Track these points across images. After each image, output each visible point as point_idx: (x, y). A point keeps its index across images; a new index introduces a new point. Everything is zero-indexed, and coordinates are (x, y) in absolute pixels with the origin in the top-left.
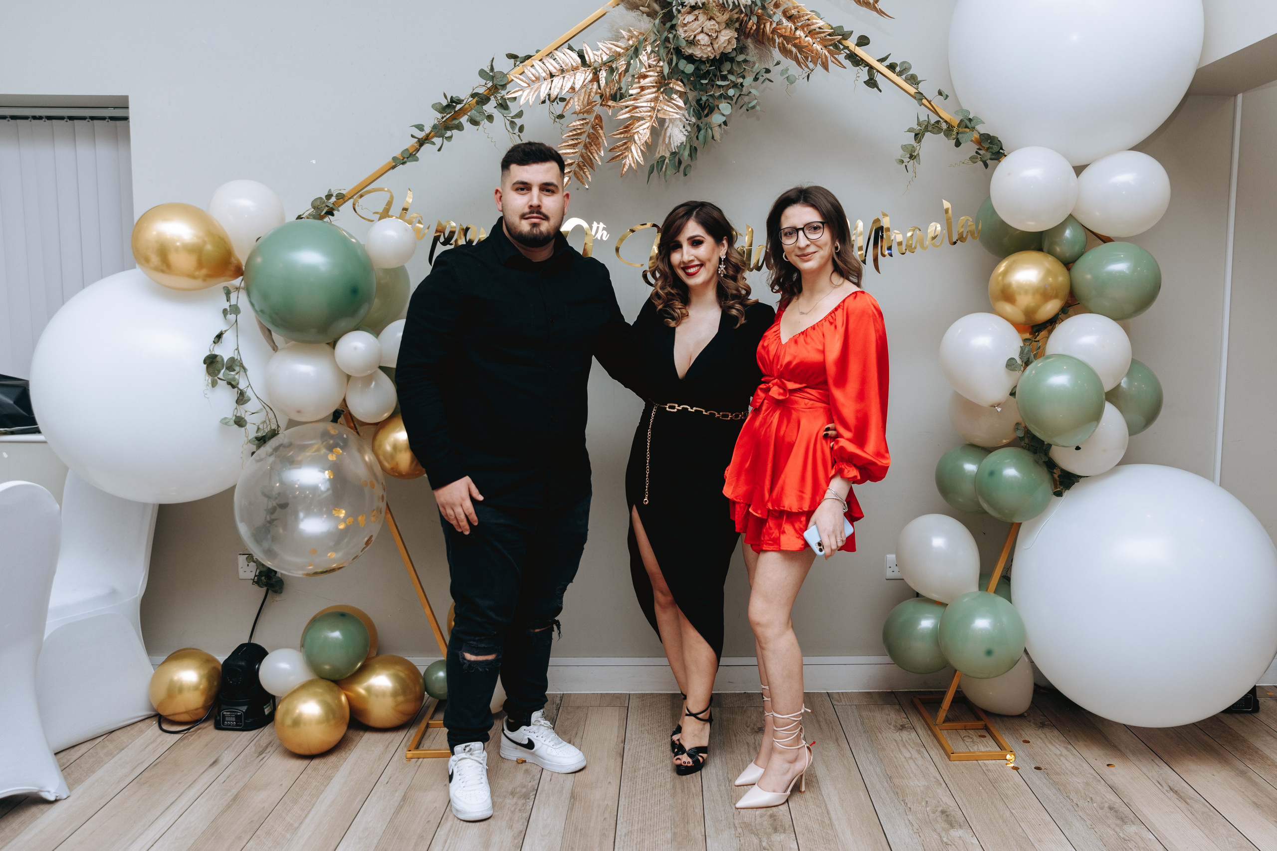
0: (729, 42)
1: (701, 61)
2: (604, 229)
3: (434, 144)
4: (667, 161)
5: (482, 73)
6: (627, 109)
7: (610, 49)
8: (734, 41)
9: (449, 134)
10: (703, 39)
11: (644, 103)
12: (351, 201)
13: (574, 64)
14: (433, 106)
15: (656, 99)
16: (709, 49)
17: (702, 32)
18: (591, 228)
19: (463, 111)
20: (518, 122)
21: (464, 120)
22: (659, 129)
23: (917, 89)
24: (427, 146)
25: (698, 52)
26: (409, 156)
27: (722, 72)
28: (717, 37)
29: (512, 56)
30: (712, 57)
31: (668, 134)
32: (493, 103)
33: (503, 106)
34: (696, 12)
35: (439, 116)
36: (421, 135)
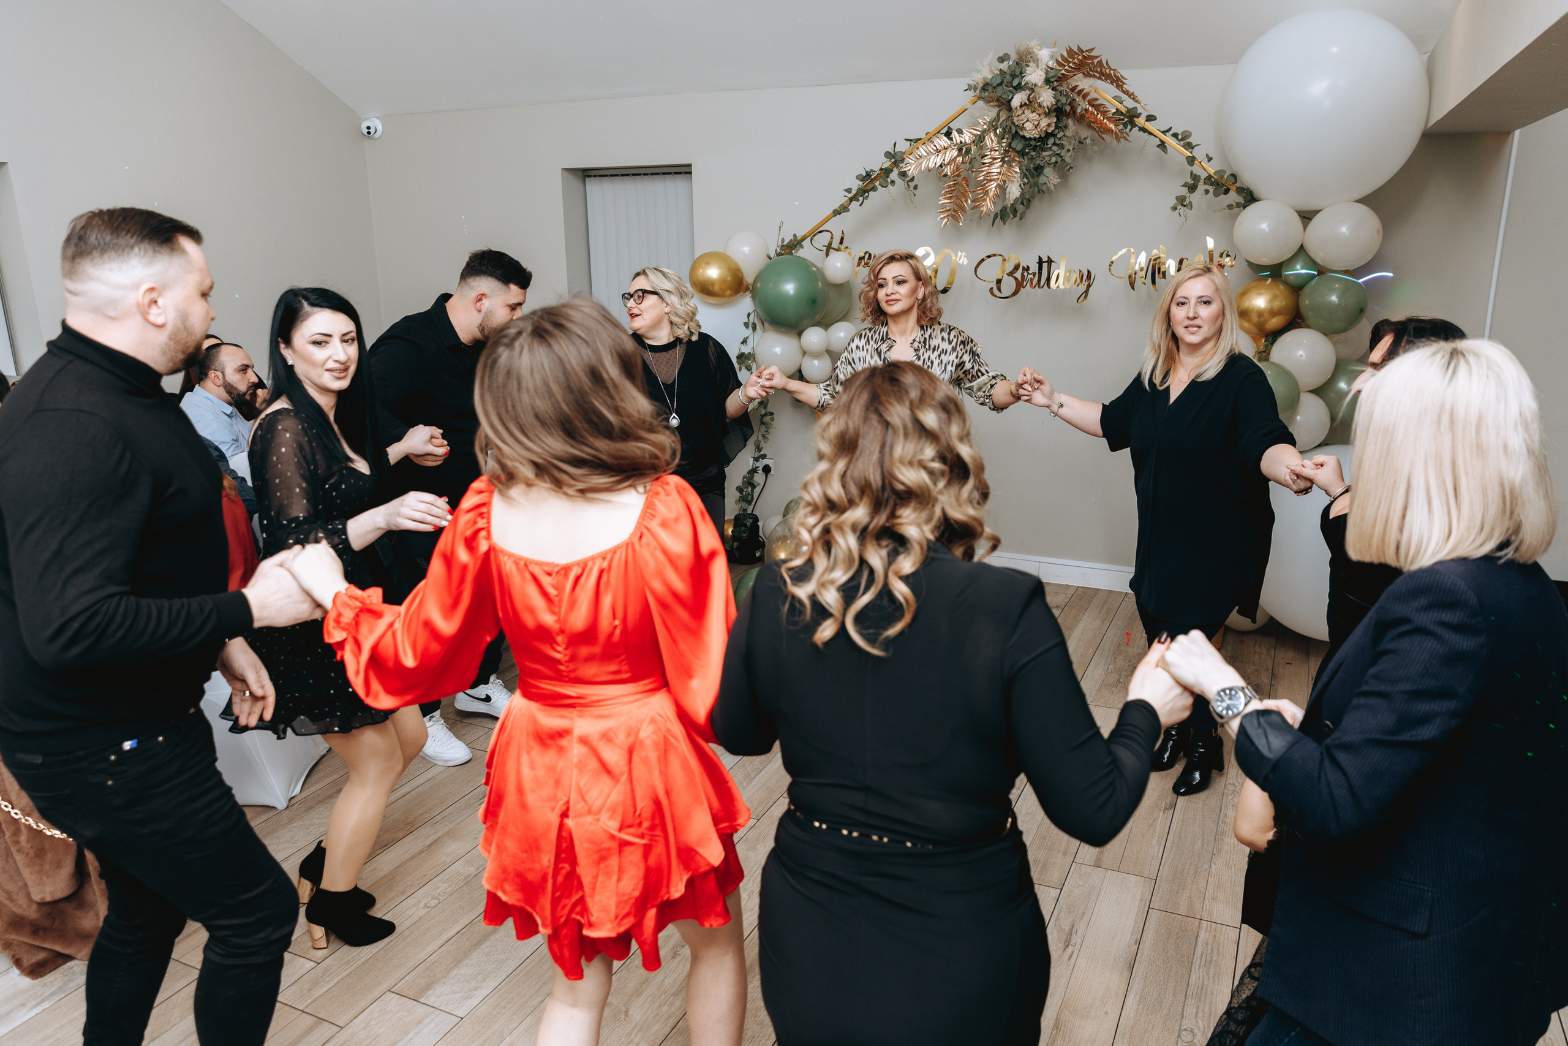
0: (1049, 125)
1: (1030, 139)
2: (965, 256)
3: (859, 200)
4: (1008, 210)
5: (888, 155)
6: (983, 174)
7: (971, 133)
8: (1053, 125)
9: (867, 194)
10: (1029, 126)
11: (995, 170)
12: (810, 238)
13: (946, 145)
14: (857, 177)
15: (1002, 166)
16: (1034, 132)
17: (1028, 121)
18: (957, 256)
19: (876, 179)
20: (912, 184)
21: (877, 184)
22: (1002, 188)
23: (1191, 153)
24: (854, 202)
25: (1027, 135)
26: (843, 209)
27: (1047, 145)
28: (1038, 124)
29: (907, 140)
30: (1038, 136)
31: (1007, 192)
32: (896, 172)
33: (903, 174)
34: (1023, 108)
35: (861, 183)
36: (850, 195)
